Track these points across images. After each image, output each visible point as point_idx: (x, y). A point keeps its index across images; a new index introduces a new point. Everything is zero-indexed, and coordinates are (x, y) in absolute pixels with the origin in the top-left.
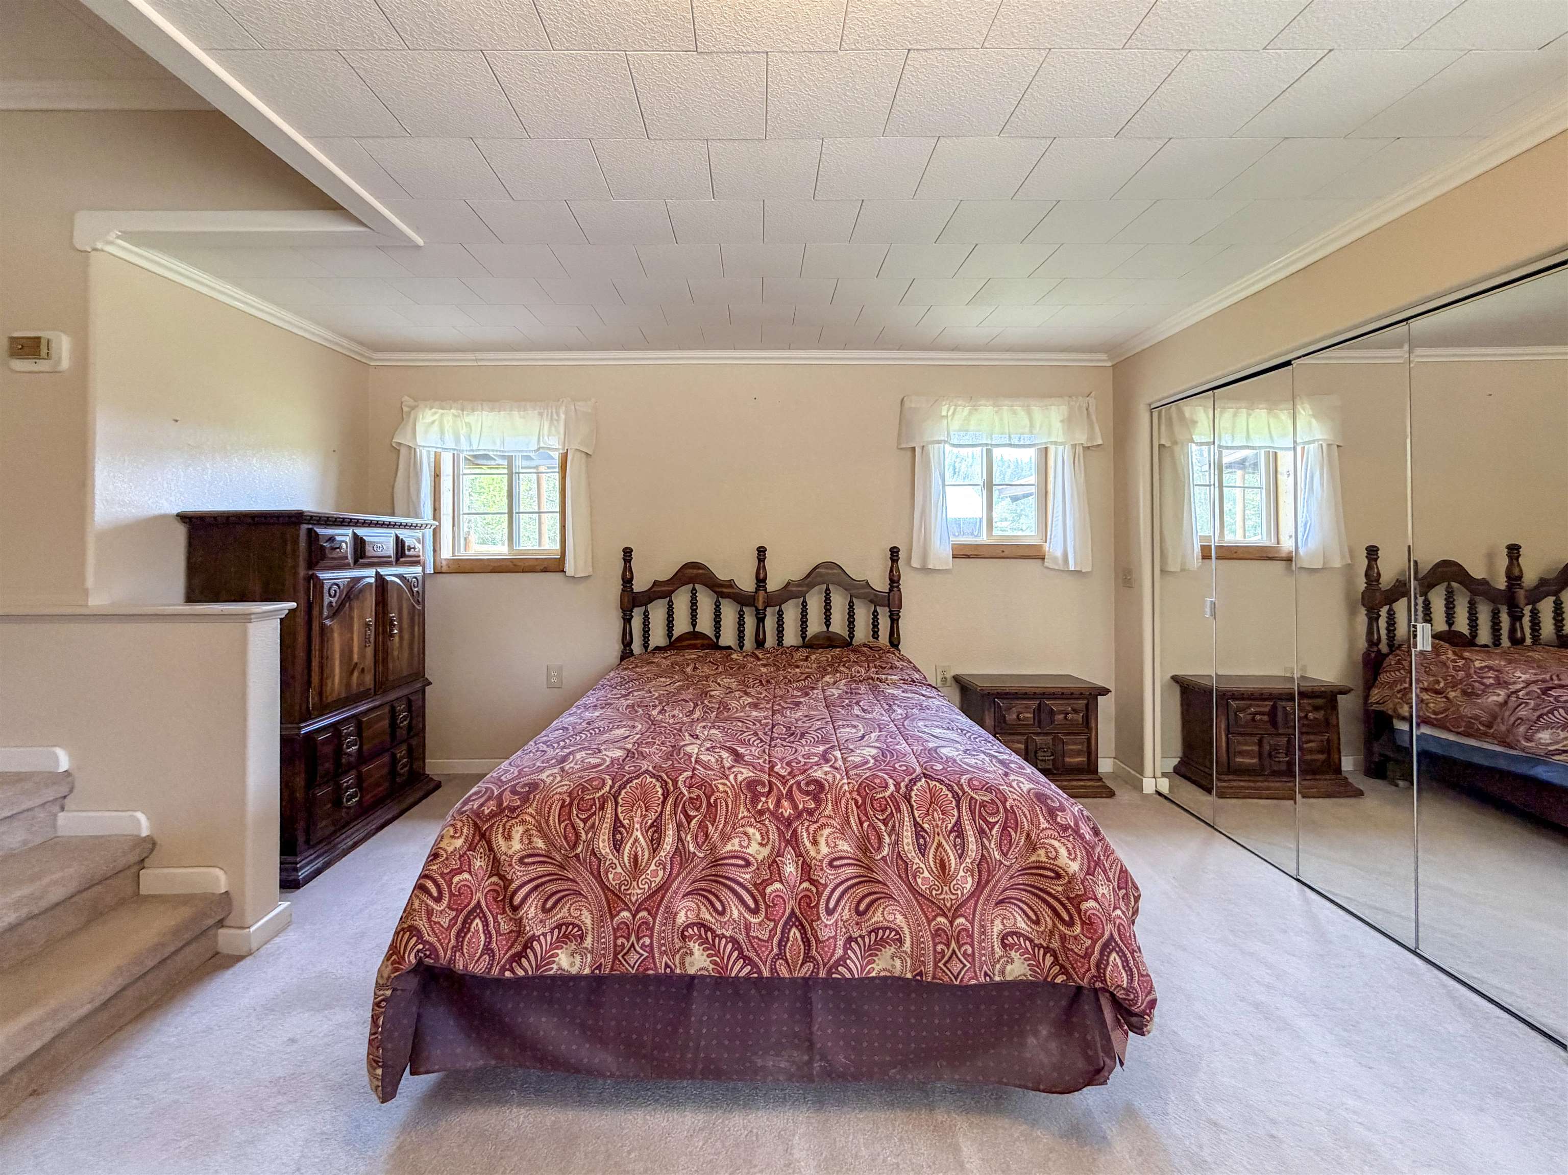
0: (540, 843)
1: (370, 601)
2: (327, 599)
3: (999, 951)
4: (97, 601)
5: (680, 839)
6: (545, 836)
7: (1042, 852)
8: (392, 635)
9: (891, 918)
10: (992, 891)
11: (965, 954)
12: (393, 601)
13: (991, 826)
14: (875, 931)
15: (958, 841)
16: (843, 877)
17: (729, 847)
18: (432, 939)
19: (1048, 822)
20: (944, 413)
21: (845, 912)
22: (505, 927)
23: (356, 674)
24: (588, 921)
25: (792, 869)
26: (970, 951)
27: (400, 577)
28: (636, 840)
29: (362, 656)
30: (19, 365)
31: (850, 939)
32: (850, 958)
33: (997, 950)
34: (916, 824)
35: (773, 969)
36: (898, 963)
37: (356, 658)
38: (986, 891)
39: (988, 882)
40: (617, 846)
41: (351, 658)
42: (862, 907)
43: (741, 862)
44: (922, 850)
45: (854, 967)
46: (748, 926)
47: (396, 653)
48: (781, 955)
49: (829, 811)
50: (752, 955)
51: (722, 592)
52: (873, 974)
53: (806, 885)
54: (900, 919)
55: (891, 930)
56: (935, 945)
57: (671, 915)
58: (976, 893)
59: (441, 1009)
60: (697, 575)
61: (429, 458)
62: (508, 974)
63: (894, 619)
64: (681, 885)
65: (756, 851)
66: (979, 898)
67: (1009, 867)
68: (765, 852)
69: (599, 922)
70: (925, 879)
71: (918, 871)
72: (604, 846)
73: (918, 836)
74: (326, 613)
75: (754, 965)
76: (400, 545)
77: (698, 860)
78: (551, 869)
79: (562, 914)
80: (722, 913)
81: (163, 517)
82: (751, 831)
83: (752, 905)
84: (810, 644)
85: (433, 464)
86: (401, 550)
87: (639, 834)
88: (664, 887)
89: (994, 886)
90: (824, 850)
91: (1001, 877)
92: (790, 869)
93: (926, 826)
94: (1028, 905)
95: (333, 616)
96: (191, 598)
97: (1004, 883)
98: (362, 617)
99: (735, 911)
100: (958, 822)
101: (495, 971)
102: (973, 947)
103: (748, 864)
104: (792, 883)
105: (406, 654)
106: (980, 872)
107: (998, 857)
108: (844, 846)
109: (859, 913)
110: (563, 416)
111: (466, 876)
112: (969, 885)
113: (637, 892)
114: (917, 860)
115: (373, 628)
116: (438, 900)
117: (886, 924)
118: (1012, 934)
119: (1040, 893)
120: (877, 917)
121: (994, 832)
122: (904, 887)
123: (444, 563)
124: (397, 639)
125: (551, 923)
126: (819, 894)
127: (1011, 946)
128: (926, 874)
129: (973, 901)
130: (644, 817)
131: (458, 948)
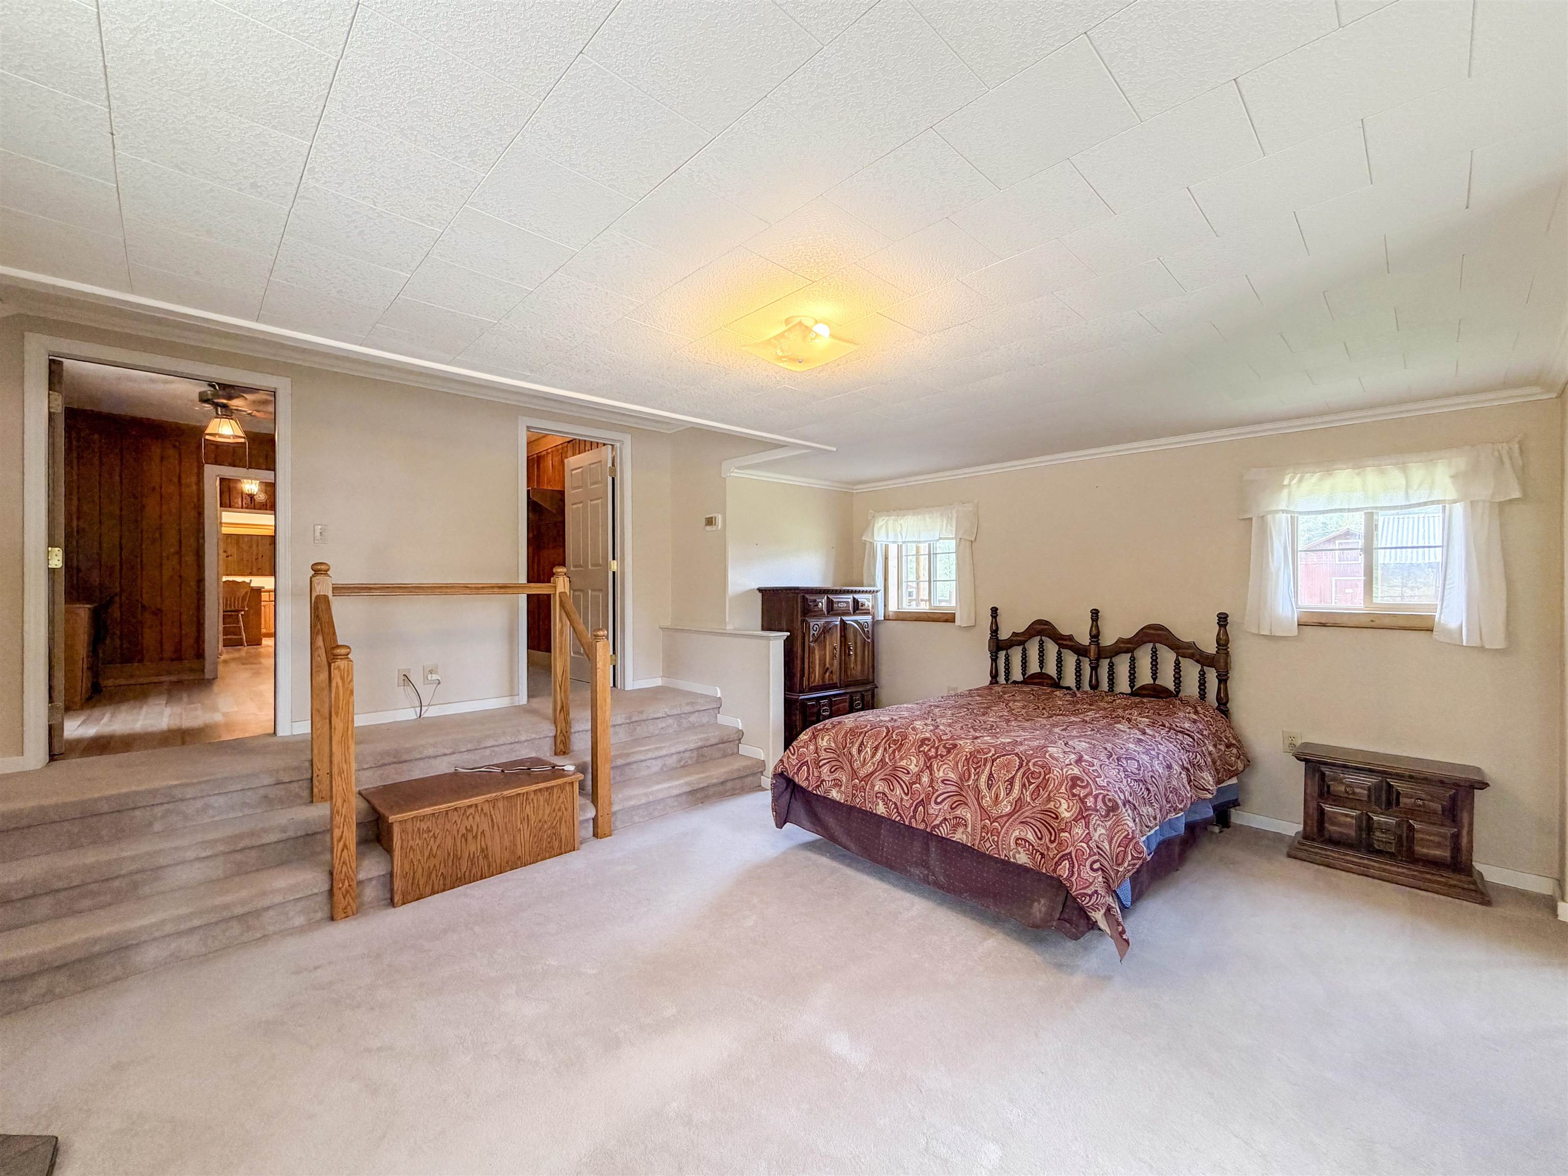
0: (833, 745)
1: (837, 634)
2: (812, 632)
3: (1013, 845)
4: (729, 628)
5: (883, 756)
6: (835, 742)
7: (1052, 803)
8: (849, 655)
9: (965, 814)
10: (1019, 816)
11: (993, 840)
12: (851, 635)
13: (1030, 783)
14: (956, 818)
15: (1009, 786)
16: (949, 790)
17: (901, 763)
18: (787, 766)
19: (1066, 790)
20: (1286, 482)
21: (946, 806)
22: (816, 774)
23: (827, 674)
24: (844, 780)
25: (926, 780)
26: (996, 839)
27: (856, 622)
28: (867, 752)
29: (832, 665)
30: (708, 528)
31: (945, 819)
32: (942, 827)
33: (1012, 844)
34: (991, 774)
35: (910, 822)
36: (965, 836)
37: (828, 665)
38: (1016, 816)
39: (1018, 811)
40: (859, 752)
41: (825, 665)
42: (954, 806)
43: (906, 771)
44: (989, 787)
45: (943, 831)
46: (902, 799)
47: (852, 666)
48: (914, 817)
49: (950, 758)
50: (901, 812)
51: (1063, 644)
52: (954, 839)
53: (930, 789)
54: (969, 815)
55: (963, 819)
56: (981, 832)
57: (873, 786)
58: (1010, 815)
59: (799, 804)
60: (1043, 630)
61: (882, 547)
62: (814, 792)
63: (1223, 679)
64: (880, 775)
65: (913, 768)
66: (1009, 819)
67: (1034, 807)
68: (917, 769)
69: (848, 781)
70: (987, 801)
71: (985, 796)
72: (854, 751)
73: (989, 779)
74: (811, 639)
75: (901, 817)
76: (856, 602)
77: (888, 766)
78: (836, 756)
79: (836, 775)
80: (892, 791)
81: (753, 590)
82: (912, 758)
83: (906, 792)
84: (1138, 692)
85: (884, 551)
86: (857, 607)
87: (869, 749)
88: (872, 773)
89: (1022, 814)
90: (941, 774)
91: (1027, 811)
92: (925, 779)
93: (995, 775)
94: (1037, 828)
95: (815, 641)
96: (763, 629)
97: (1027, 814)
98: (831, 644)
99: (898, 791)
100: (1013, 777)
101: (810, 789)
102: (998, 838)
103: (908, 773)
104: (924, 786)
105: (859, 667)
106: (1016, 805)
107: (1029, 800)
108: (952, 775)
109: (952, 809)
110: (955, 515)
111: (805, 749)
112: (1008, 809)
113: (862, 773)
114: (985, 791)
115: (838, 650)
116: (793, 755)
117: (961, 816)
118: (1022, 839)
119: (1046, 825)
120: (958, 812)
121: (1031, 787)
122: (976, 803)
123: (891, 613)
124: (853, 658)
125: (831, 778)
126: (933, 793)
127: (1020, 845)
128: (988, 799)
129: (1007, 818)
130: (873, 743)
131: (797, 773)
